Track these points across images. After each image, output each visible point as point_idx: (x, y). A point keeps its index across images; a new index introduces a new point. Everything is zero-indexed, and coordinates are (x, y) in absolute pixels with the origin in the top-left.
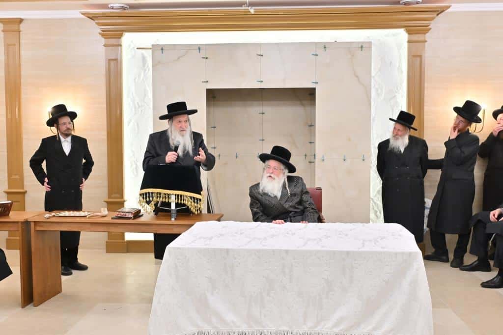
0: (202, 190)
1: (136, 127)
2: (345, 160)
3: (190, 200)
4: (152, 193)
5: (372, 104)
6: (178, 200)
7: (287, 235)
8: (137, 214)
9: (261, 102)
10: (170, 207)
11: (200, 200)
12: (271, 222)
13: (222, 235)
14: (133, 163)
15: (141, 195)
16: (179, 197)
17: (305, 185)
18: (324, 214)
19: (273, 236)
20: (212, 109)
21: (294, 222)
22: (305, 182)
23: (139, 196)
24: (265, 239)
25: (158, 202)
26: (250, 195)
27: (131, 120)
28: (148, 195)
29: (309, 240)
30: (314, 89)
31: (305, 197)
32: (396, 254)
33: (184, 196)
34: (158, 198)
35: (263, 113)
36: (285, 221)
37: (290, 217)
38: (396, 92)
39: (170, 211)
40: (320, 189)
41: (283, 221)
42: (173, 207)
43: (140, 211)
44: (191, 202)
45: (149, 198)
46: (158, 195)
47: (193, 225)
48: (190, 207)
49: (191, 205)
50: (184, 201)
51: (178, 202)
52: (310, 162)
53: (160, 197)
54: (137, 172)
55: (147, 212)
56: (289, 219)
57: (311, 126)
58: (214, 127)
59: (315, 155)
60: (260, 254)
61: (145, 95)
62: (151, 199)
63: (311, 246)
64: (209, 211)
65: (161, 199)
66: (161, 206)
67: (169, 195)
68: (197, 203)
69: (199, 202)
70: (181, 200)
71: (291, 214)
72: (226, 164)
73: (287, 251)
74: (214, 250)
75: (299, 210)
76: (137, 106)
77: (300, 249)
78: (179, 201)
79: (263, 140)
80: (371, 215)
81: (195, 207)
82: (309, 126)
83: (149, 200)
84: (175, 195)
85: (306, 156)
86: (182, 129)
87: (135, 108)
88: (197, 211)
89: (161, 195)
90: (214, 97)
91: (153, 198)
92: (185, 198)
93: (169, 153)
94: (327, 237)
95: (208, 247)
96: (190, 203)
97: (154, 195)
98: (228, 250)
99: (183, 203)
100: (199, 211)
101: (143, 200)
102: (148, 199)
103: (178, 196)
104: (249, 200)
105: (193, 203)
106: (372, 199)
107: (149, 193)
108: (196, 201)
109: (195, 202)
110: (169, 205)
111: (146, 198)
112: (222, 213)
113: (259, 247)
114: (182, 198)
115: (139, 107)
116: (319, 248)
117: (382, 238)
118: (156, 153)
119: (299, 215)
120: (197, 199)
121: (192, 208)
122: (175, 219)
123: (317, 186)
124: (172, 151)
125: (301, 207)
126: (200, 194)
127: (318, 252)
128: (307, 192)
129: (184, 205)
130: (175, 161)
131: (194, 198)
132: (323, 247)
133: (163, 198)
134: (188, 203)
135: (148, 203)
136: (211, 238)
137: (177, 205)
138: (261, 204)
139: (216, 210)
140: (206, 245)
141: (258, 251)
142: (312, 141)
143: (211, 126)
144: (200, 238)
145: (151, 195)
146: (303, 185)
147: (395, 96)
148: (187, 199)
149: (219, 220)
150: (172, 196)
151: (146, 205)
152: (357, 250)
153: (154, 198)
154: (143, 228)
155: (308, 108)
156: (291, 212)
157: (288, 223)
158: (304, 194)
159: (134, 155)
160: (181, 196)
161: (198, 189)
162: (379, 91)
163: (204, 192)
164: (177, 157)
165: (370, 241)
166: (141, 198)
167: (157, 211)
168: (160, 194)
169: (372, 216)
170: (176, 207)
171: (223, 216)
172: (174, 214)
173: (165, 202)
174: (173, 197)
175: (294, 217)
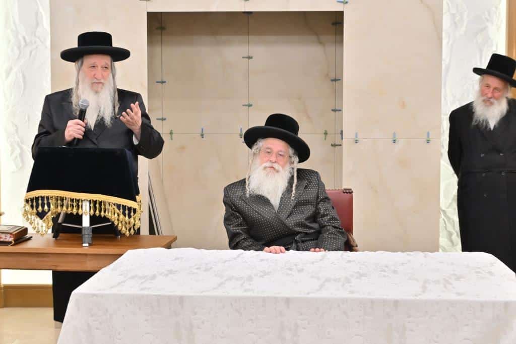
0: (138, 193)
1: (21, 80)
2: (394, 141)
3: (117, 210)
4: (48, 198)
5: (444, 42)
6: (95, 211)
7: (290, 272)
8: (21, 236)
9: (246, 38)
10: (81, 224)
11: (135, 210)
12: (262, 249)
13: (171, 272)
14: (16, 146)
15: (27, 201)
16: (97, 206)
17: (324, 186)
18: (357, 235)
19: (265, 274)
20: (158, 49)
21: (303, 250)
22: (323, 180)
23: (24, 203)
24: (250, 279)
25: (59, 214)
26: (225, 203)
27: (11, 69)
28: (40, 202)
29: (328, 280)
30: (341, 14)
31: (322, 208)
32: (482, 305)
33: (105, 203)
34: (59, 208)
35: (249, 58)
36: (287, 249)
37: (297, 242)
38: (488, 20)
39: (80, 231)
40: (349, 192)
41: (283, 248)
42: (86, 222)
43: (26, 230)
44: (118, 215)
45: (43, 207)
46: (59, 202)
47: (121, 255)
48: (116, 223)
49: (118, 220)
50: (105, 212)
51: (94, 214)
52: (334, 145)
53: (62, 206)
54: (23, 161)
55: (38, 232)
56: (294, 245)
57: (335, 80)
58: (163, 82)
59: (342, 133)
60: (238, 305)
61: (38, 24)
62: (46, 207)
63: (332, 292)
64: (152, 231)
65: (65, 208)
66: (65, 221)
67: (78, 201)
68: (130, 217)
69: (132, 214)
70: (100, 211)
71: (297, 238)
72: (183, 148)
73: (288, 301)
74: (159, 299)
75: (312, 231)
76: (23, 43)
77: (311, 295)
78: (97, 213)
79: (250, 105)
80: (441, 239)
81: (126, 223)
82: (332, 80)
83: (43, 211)
84: (90, 202)
85: (326, 133)
86: (95, 81)
87: (19, 48)
88: (130, 230)
89: (65, 202)
90: (162, 28)
91: (49, 206)
92: (107, 207)
93: (70, 123)
94: (360, 275)
95: (146, 292)
96: (116, 215)
97: (50, 201)
98: (181, 299)
99: (105, 217)
100: (132, 231)
101: (31, 210)
102: (40, 209)
103: (95, 202)
104: (222, 210)
105: (122, 216)
106: (444, 211)
107: (43, 198)
108: (127, 212)
109: (125, 215)
110: (78, 219)
111: (37, 207)
112: (175, 235)
113: (240, 293)
114: (103, 206)
115: (26, 45)
116: (345, 295)
117: (458, 278)
118: (52, 126)
119: (312, 240)
120: (130, 209)
121: (120, 225)
122: (90, 245)
123: (345, 186)
124: (76, 118)
125: (315, 226)
126: (135, 200)
127: (344, 301)
128: (326, 199)
129: (106, 219)
130: (81, 137)
131: (124, 207)
132: (352, 292)
133: (67, 208)
134: (113, 215)
135: (41, 215)
136: (153, 277)
137: (94, 219)
138: (244, 218)
139: (164, 228)
140: (142, 289)
141: (237, 299)
142: (337, 108)
143: (156, 80)
144: (133, 277)
145: (46, 202)
146: (320, 185)
147: (485, 28)
148: (111, 208)
149: (169, 247)
150: (84, 203)
151: (38, 220)
152: (412, 298)
153: (52, 206)
154: (33, 261)
155: (331, 49)
156: (299, 233)
157: (292, 252)
158: (320, 201)
159: (17, 131)
160: (100, 203)
161: (131, 192)
162: (458, 18)
163: (143, 196)
164: (84, 129)
165: (437, 282)
166: (28, 207)
167: (58, 230)
168: (62, 199)
169: (443, 241)
170: (92, 223)
171: (175, 239)
172: (87, 235)
173: (72, 214)
174: (86, 206)
175: (303, 242)
